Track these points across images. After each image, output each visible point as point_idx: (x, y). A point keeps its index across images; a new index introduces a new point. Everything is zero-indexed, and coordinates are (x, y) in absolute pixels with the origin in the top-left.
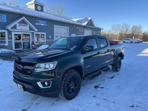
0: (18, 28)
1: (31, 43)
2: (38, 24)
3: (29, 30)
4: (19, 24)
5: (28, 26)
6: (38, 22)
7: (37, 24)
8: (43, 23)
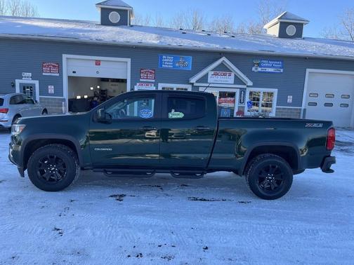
0: (210, 80)
1: (236, 111)
2: (259, 69)
3: (233, 83)
4: (213, 73)
5: (233, 74)
6: (259, 65)
7: (256, 69)
8: (272, 67)
